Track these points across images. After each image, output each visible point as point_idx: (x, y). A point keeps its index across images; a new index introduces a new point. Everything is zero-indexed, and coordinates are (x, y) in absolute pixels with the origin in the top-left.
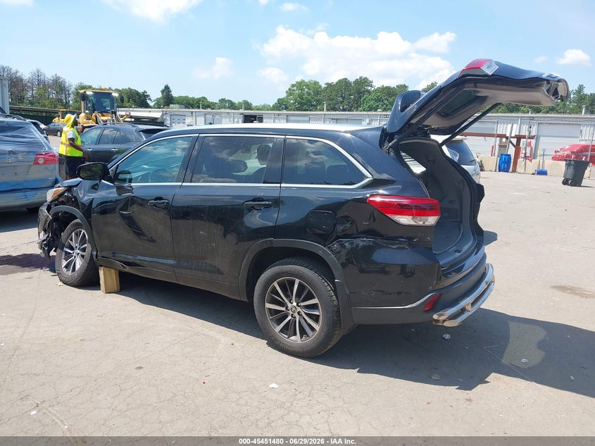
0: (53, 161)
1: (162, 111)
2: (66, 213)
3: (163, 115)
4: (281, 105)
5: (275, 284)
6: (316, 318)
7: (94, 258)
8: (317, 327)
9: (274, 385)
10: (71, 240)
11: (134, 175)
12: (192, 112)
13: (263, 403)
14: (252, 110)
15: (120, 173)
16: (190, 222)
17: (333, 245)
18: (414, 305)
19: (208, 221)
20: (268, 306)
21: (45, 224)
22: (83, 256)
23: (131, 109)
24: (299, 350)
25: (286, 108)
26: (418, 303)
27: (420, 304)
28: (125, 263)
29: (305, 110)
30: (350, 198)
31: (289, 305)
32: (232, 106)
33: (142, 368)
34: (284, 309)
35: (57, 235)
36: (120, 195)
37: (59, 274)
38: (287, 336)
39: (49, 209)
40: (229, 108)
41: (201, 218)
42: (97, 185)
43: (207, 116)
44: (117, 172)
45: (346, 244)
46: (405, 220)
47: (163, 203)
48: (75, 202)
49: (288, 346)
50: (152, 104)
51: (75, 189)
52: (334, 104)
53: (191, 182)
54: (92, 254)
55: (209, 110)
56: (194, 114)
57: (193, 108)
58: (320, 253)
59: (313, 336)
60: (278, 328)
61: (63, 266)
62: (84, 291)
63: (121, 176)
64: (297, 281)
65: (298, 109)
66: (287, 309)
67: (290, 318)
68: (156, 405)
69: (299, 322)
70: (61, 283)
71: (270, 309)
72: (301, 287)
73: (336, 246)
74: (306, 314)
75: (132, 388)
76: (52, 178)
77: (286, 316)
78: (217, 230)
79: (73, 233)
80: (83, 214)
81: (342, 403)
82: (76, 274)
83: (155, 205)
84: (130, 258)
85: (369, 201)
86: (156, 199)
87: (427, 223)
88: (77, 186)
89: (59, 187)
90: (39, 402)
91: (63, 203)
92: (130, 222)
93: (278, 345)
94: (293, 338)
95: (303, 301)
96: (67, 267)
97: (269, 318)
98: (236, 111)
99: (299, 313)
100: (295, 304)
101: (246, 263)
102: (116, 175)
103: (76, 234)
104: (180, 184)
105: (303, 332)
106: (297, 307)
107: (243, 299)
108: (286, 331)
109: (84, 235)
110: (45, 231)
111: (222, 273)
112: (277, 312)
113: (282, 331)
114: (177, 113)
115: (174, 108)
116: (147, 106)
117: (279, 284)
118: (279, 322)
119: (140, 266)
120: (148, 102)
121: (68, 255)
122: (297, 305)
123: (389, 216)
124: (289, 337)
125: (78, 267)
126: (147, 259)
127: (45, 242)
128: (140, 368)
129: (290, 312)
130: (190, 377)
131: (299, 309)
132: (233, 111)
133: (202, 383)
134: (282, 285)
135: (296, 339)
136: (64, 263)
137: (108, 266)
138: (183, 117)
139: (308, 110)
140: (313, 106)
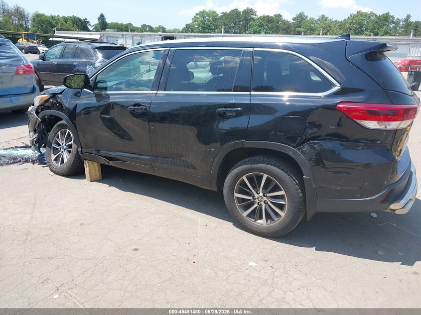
0: (30, 72)
1: (101, 34)
2: (51, 116)
3: (101, 37)
4: (189, 29)
5: (244, 178)
6: (281, 207)
7: (80, 154)
8: (282, 214)
9: (252, 263)
10: (58, 138)
11: (109, 84)
12: (123, 35)
13: (249, 281)
14: (166, 32)
15: (99, 82)
16: (167, 125)
17: (304, 147)
18: (374, 197)
19: (183, 124)
20: (236, 195)
21: (35, 125)
22: (69, 152)
23: (76, 32)
24: (265, 231)
25: (192, 31)
26: (377, 196)
27: (379, 197)
28: (107, 158)
29: (206, 33)
30: (319, 105)
31: (256, 195)
32: (151, 29)
33: (138, 250)
34: (251, 198)
35: (45, 134)
36: (98, 101)
37: (49, 166)
38: (253, 220)
39: (37, 113)
40: (149, 31)
41: (177, 122)
42: (79, 92)
43: (134, 38)
44: (97, 81)
45: (316, 146)
46: (372, 125)
47: (142, 109)
48: (60, 107)
49: (254, 227)
50: (91, 29)
51: (59, 96)
52: (228, 29)
53: (165, 91)
54: (77, 150)
55: (135, 33)
56: (124, 36)
57: (122, 31)
58: (290, 153)
59: (278, 221)
60: (245, 214)
61: (53, 159)
62: (72, 179)
63: (99, 85)
64: (265, 176)
65: (200, 32)
66: (253, 198)
67: (256, 205)
68: (159, 285)
69: (265, 209)
70: (52, 173)
71: (238, 198)
72: (268, 181)
73: (306, 147)
74: (272, 202)
75: (135, 269)
76: (30, 86)
77: (253, 204)
78: (191, 132)
79: (59, 132)
80: (69, 117)
81: (314, 279)
82: (65, 166)
83: (134, 111)
84: (112, 154)
85: (339, 107)
86: (134, 105)
87: (388, 128)
88: (61, 93)
89: (45, 94)
90: (58, 286)
91: (49, 108)
92: (112, 125)
93: (245, 227)
94: (259, 221)
95: (270, 192)
96: (56, 160)
97: (237, 205)
98: (156, 33)
99: (264, 202)
100: (261, 194)
101: (218, 161)
102: (96, 83)
103: (62, 133)
104: (155, 92)
105: (268, 217)
106: (264, 197)
107: (213, 189)
108: (252, 216)
109: (69, 135)
110: (35, 131)
111: (195, 168)
112: (244, 200)
113: (248, 216)
114: (112, 35)
115: (109, 32)
116: (88, 30)
117: (247, 177)
118: (246, 208)
119: (120, 160)
120: (89, 27)
121: (55, 151)
122: (264, 195)
123: (358, 121)
124: (255, 221)
125: (65, 160)
126: (128, 155)
127: (35, 140)
128: (136, 250)
129: (257, 200)
130: (180, 257)
131: (265, 199)
132: (154, 33)
133: (192, 263)
134: (250, 179)
135: (262, 222)
136: (53, 157)
137: (92, 160)
138: (116, 39)
139: (208, 33)
140: (213, 30)
